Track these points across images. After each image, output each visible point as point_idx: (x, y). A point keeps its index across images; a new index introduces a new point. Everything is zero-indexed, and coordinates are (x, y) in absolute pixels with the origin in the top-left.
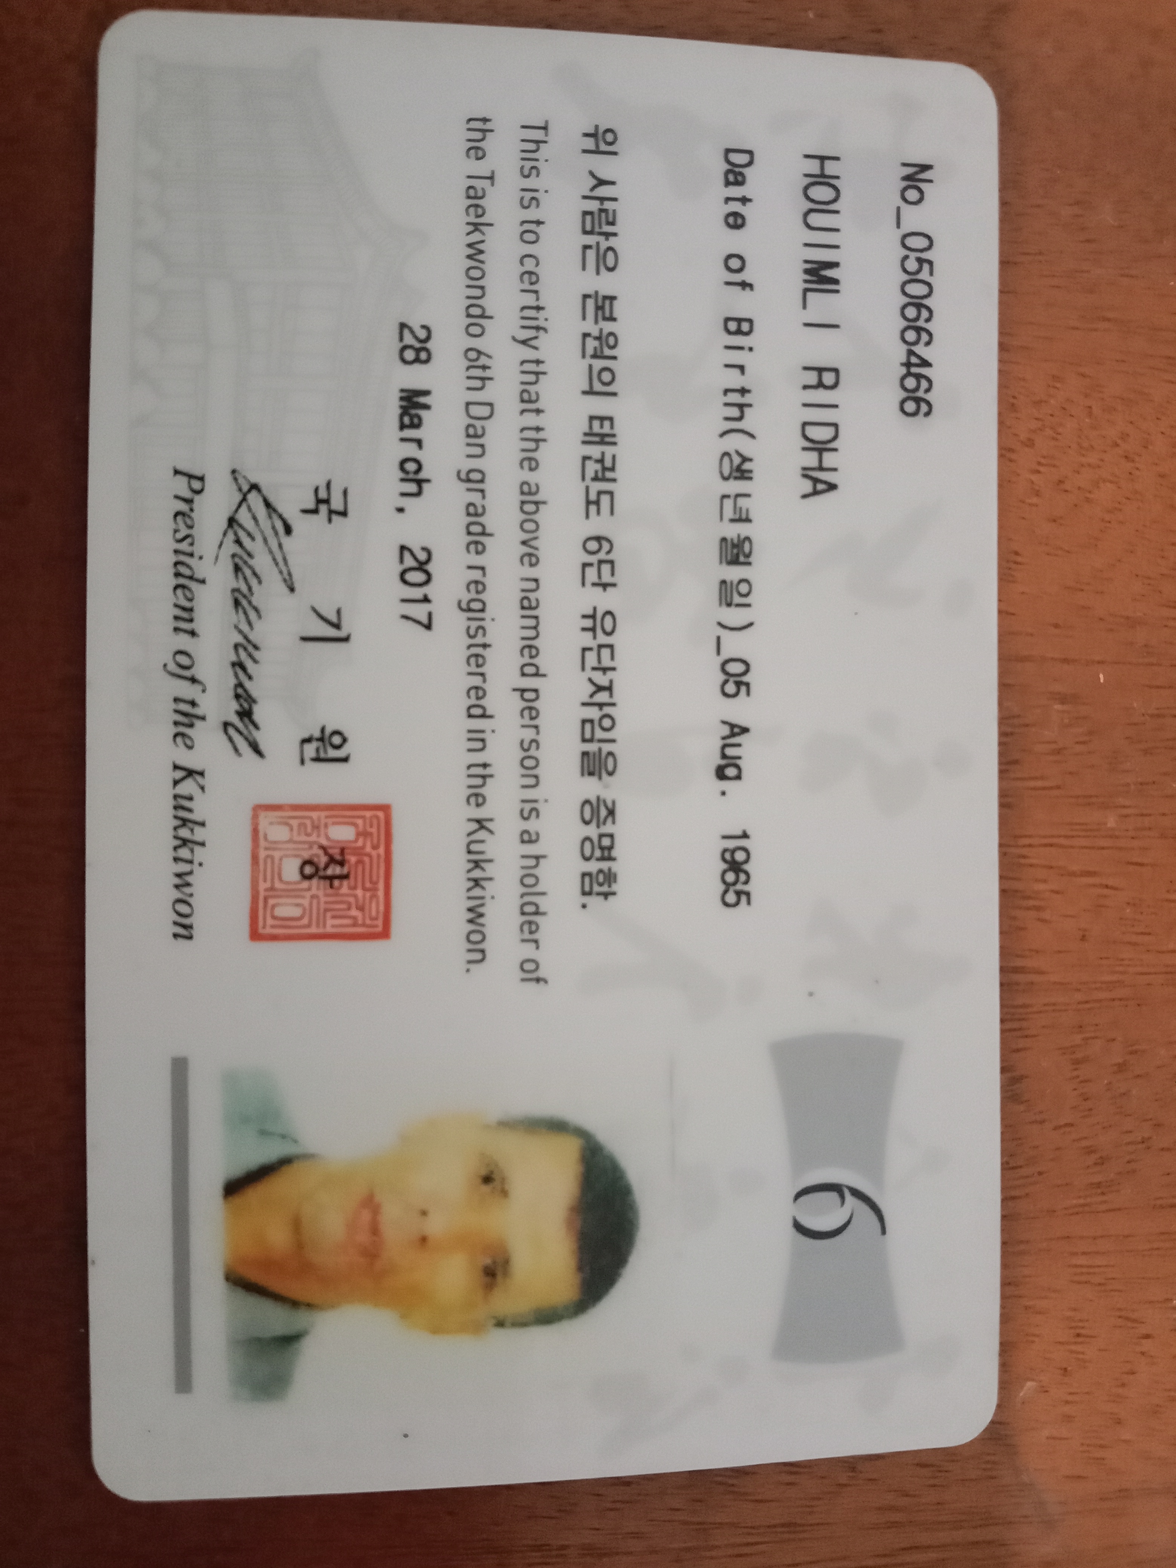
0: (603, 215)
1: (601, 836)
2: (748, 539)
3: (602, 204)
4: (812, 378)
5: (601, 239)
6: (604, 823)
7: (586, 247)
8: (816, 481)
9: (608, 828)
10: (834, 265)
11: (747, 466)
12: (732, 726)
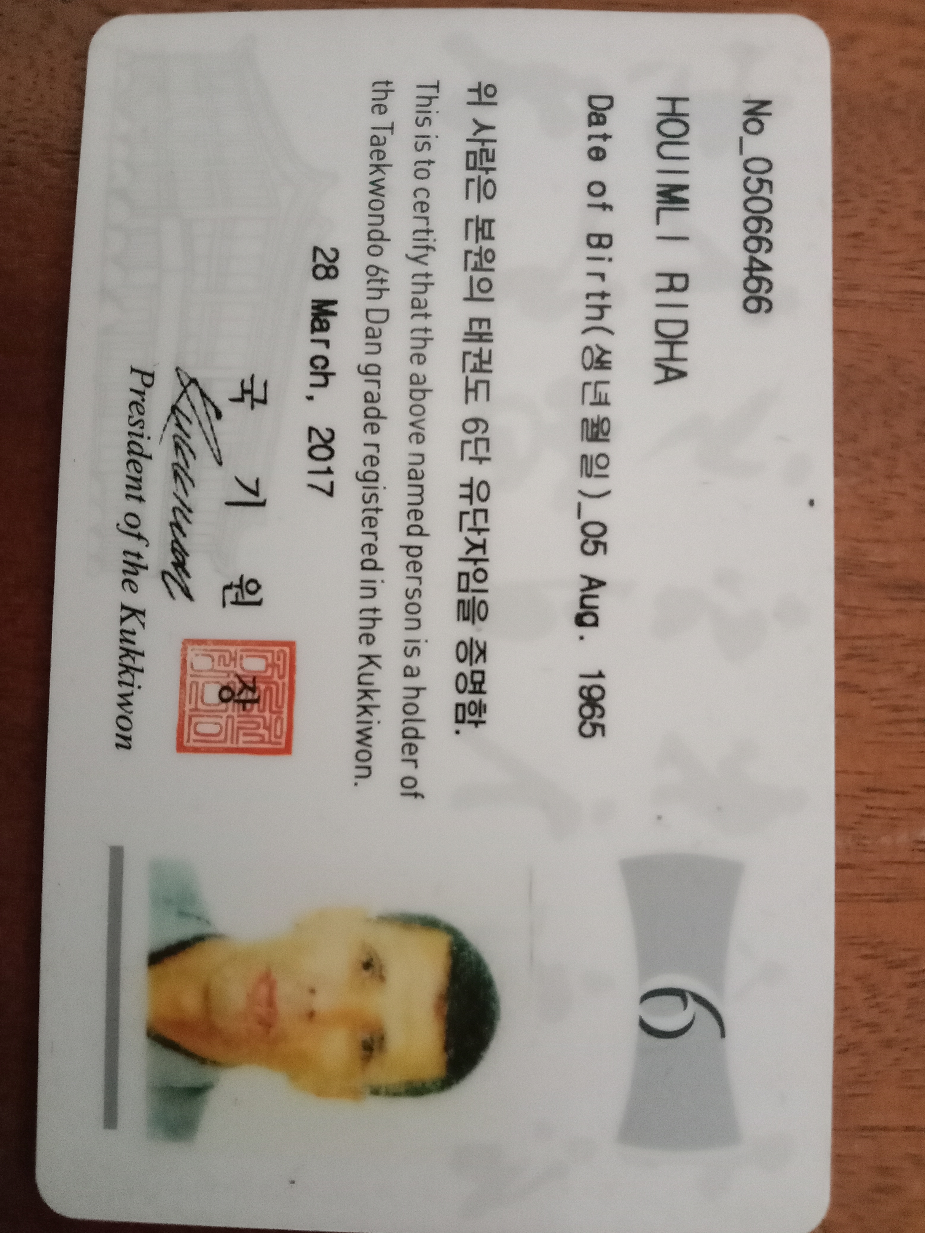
0: (484, 154)
1: (473, 672)
2: (606, 419)
3: (483, 144)
4: (665, 283)
5: (482, 173)
6: (477, 661)
7: (469, 181)
8: (667, 369)
9: (480, 666)
10: (685, 187)
11: (606, 358)
12: (591, 580)
